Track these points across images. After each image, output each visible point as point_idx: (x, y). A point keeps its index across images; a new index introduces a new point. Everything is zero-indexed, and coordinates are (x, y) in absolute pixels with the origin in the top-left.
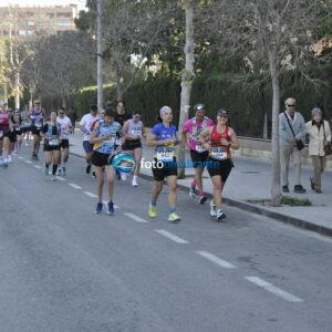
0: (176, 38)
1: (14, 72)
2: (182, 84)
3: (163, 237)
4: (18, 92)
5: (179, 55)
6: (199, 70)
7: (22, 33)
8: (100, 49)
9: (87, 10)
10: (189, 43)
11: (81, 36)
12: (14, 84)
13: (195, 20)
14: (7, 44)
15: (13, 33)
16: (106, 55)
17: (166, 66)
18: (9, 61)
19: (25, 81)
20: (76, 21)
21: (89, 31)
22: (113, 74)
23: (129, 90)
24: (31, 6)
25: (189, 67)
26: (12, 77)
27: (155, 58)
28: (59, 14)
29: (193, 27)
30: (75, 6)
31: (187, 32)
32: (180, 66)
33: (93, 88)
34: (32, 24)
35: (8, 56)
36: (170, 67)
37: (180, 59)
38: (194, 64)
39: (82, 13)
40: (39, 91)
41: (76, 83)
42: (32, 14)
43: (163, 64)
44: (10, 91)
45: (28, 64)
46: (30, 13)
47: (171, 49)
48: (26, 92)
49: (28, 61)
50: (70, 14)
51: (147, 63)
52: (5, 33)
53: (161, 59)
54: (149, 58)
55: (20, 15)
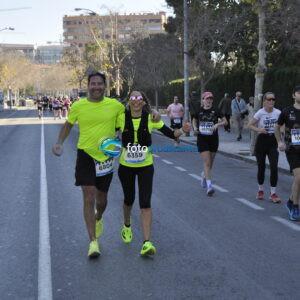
0: (251, 38)
1: (115, 69)
2: (256, 76)
3: (243, 204)
4: (118, 85)
5: (253, 51)
6: (270, 64)
7: (122, 36)
8: (186, 48)
9: (174, 16)
10: (261, 41)
11: (169, 38)
12: (115, 78)
13: (266, 22)
14: (110, 46)
15: (114, 37)
16: (191, 54)
17: (242, 61)
18: (111, 59)
19: (124, 76)
20: (165, 25)
21: (176, 34)
22: (196, 69)
23: (210, 82)
24: (128, 14)
25: (261, 61)
26: (113, 72)
27: (232, 55)
28: (151, 21)
29: (265, 28)
30: (164, 13)
31: (260, 32)
32: (254, 61)
33: (180, 81)
34: (129, 29)
35: (110, 55)
36: (245, 62)
37: (254, 55)
38: (266, 59)
39: (170, 18)
40: (135, 84)
41: (166, 77)
42: (129, 21)
44: (111, 84)
45: (126, 62)
46: (128, 19)
47: (245, 47)
48: (125, 85)
49: (126, 60)
50: (159, 21)
51: (225, 60)
52: (108, 37)
53: (236, 55)
54: (227, 55)
55: (120, 22)
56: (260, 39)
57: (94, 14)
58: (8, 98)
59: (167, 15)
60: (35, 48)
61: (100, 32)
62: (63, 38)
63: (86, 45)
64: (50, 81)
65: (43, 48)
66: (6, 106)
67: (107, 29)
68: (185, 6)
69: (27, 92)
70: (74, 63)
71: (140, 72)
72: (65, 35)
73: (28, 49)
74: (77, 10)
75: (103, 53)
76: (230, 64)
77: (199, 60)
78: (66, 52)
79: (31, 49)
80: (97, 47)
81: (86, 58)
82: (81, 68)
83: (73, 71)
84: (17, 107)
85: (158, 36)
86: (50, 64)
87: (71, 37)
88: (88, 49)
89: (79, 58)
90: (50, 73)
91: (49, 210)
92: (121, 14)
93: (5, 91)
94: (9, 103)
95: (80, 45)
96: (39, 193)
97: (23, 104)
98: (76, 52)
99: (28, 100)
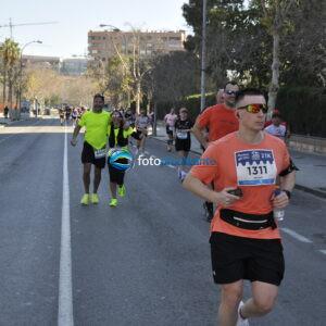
0: (265, 58)
1: (136, 83)
2: (269, 94)
4: (138, 98)
5: (267, 71)
6: (282, 84)
7: (143, 52)
8: (204, 65)
9: (193, 34)
10: (275, 61)
11: (188, 55)
12: (135, 92)
13: (280, 44)
14: (131, 60)
15: (136, 52)
16: (208, 71)
17: (257, 79)
18: (132, 74)
19: (144, 89)
20: (184, 43)
21: (194, 52)
22: (213, 85)
24: (150, 31)
25: (275, 80)
26: (134, 86)
27: (247, 74)
28: (171, 38)
29: (279, 49)
30: (184, 32)
31: (274, 52)
32: (268, 80)
33: (197, 96)
34: (150, 45)
35: (131, 70)
36: (260, 81)
37: (268, 74)
38: (279, 79)
39: (189, 37)
40: (155, 98)
41: (183, 92)
42: (150, 38)
43: (253, 79)
44: (132, 97)
45: (147, 77)
46: (149, 36)
47: (260, 67)
48: (145, 98)
49: (146, 74)
50: (179, 38)
51: (240, 77)
52: (130, 52)
53: (251, 74)
54: (242, 74)
55: (142, 38)
56: (274, 60)
57: (117, 30)
58: (34, 107)
59: (187, 34)
60: (61, 60)
61: (123, 47)
62: (88, 52)
63: (109, 59)
64: (74, 92)
65: (68, 61)
66: (32, 115)
67: (130, 45)
68: (204, 25)
69: (52, 102)
70: (97, 76)
71: (160, 86)
72: (90, 49)
73: (54, 62)
74: (102, 26)
75: (125, 67)
76: (245, 82)
77: (215, 78)
78: (90, 65)
79: (57, 62)
80: (119, 62)
81: (109, 72)
82: (104, 81)
83: (97, 84)
84: (42, 116)
85: (178, 53)
86: (74, 76)
87: (95, 52)
88: (111, 63)
89: (103, 72)
90: (74, 85)
91: (71, 215)
92: (143, 31)
93: (31, 101)
94: (35, 112)
95: (104, 60)
96: (61, 198)
97: (48, 113)
98: (100, 65)
99: (52, 110)
